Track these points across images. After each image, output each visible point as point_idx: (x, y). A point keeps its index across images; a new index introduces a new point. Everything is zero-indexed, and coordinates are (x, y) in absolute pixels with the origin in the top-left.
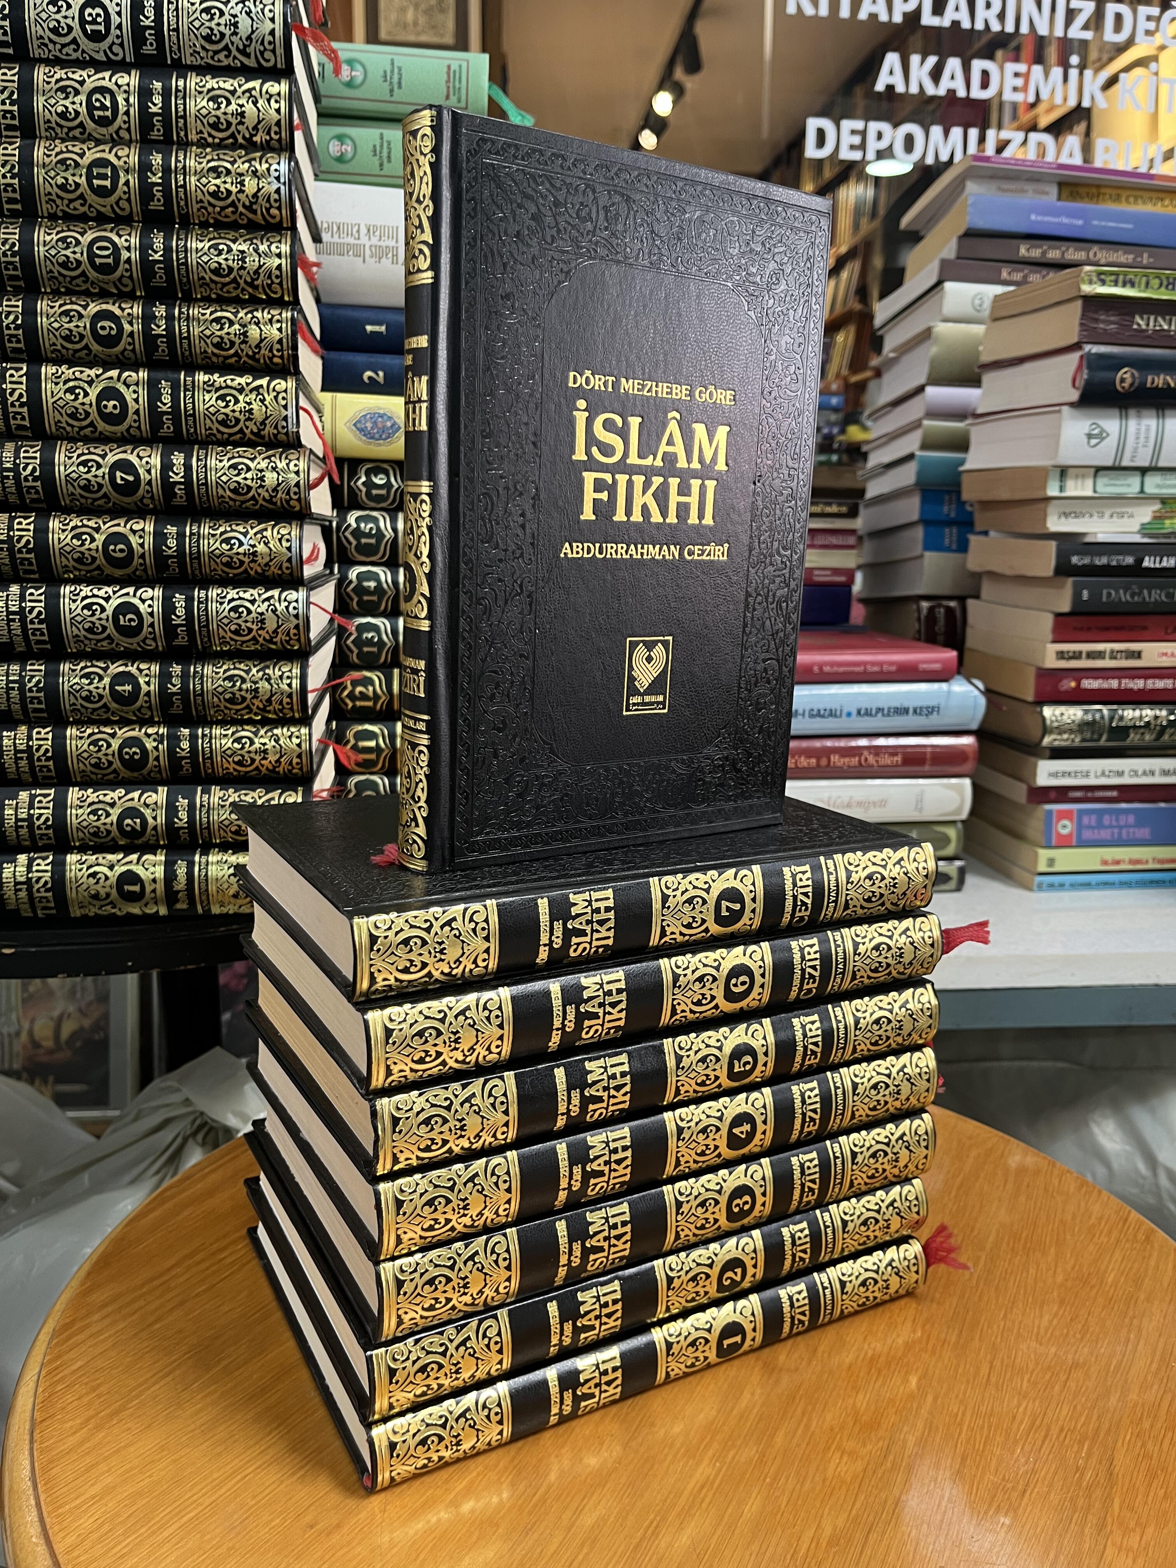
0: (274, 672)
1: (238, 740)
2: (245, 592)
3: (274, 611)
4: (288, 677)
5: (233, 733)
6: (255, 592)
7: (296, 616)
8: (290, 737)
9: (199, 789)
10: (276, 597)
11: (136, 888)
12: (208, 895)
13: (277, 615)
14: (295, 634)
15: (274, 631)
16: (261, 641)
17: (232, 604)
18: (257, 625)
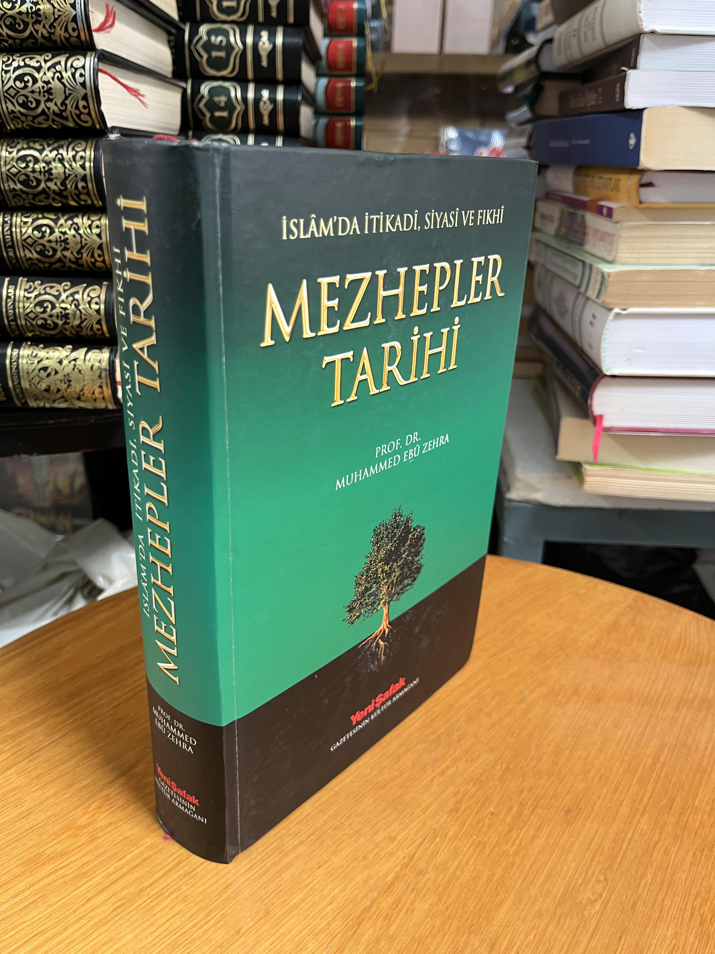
0: (67, 154)
1: (38, 228)
2: (31, 59)
3: (60, 79)
4: (82, 157)
5: (34, 220)
6: (41, 58)
7: (83, 85)
8: (90, 227)
9: (7, 280)
10: (63, 64)
12: (21, 388)
13: (63, 84)
14: (84, 107)
15: (63, 103)
16: (51, 116)
17: (18, 73)
18: (44, 96)
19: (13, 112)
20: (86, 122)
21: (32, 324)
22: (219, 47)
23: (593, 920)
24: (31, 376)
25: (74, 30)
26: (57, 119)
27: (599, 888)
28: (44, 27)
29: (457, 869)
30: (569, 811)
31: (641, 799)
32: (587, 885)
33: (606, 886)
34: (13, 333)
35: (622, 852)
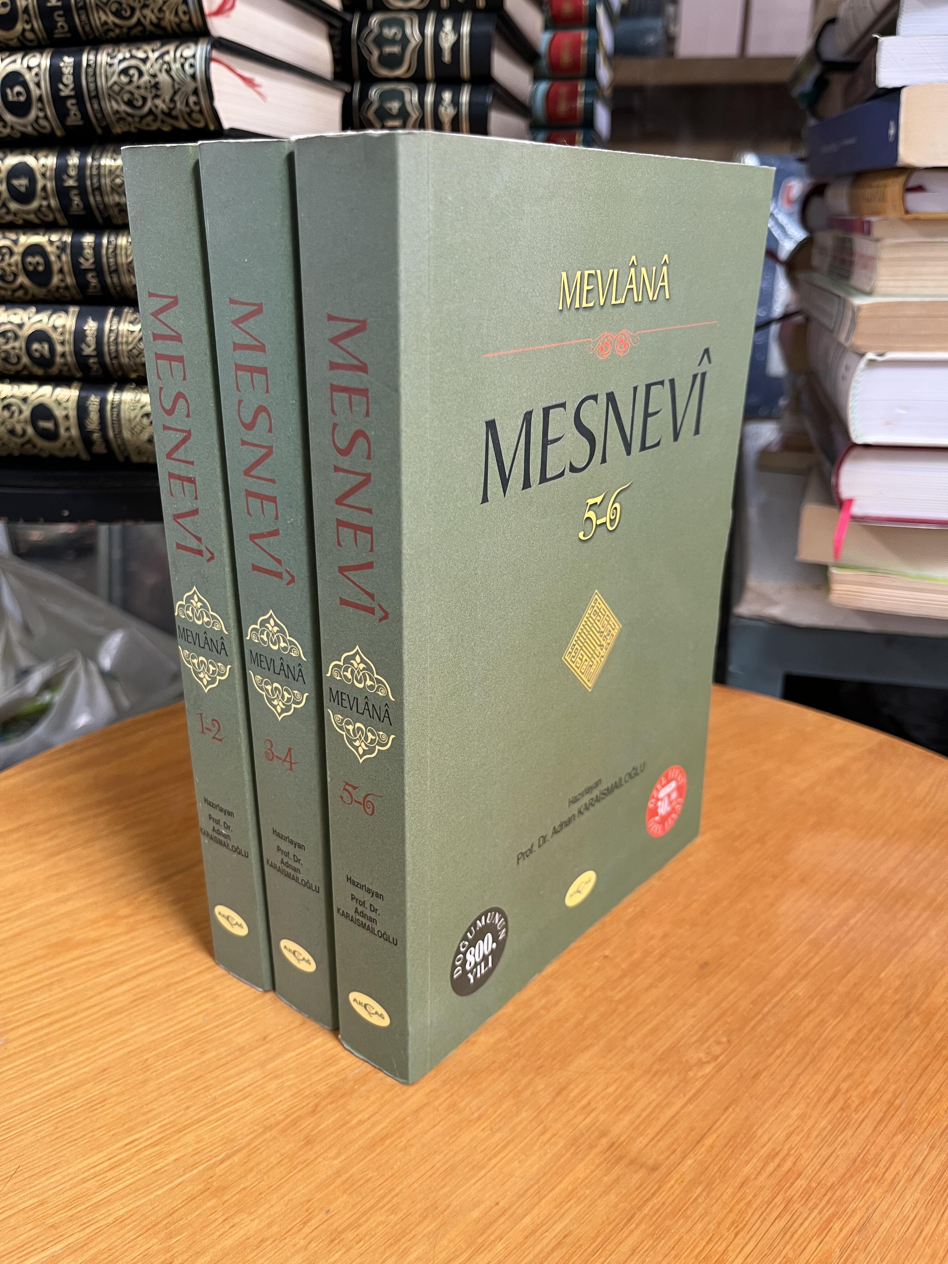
2: (138, 49)
3: (168, 71)
6: (148, 48)
7: (193, 76)
9: (111, 311)
10: (172, 53)
11: (49, 425)
12: (123, 439)
13: (172, 77)
14: (195, 103)
15: (172, 100)
16: (160, 116)
17: (124, 65)
18: (151, 92)
19: (117, 112)
20: (198, 122)
21: (135, 364)
22: (392, 41)
23: (697, 1083)
24: (133, 424)
25: (185, 13)
26: (165, 118)
27: (717, 1050)
28: (152, 11)
29: (544, 1007)
30: (706, 964)
31: (807, 963)
32: (702, 1044)
33: (727, 1050)
34: (116, 372)
35: (760, 1016)
